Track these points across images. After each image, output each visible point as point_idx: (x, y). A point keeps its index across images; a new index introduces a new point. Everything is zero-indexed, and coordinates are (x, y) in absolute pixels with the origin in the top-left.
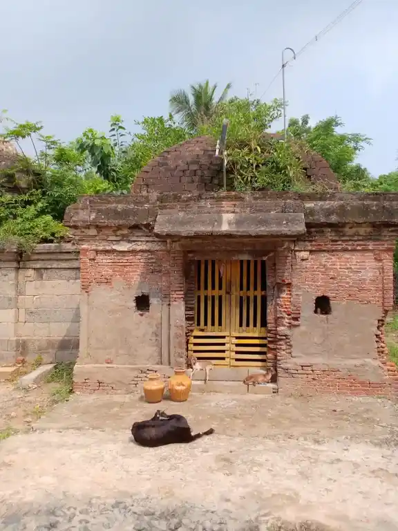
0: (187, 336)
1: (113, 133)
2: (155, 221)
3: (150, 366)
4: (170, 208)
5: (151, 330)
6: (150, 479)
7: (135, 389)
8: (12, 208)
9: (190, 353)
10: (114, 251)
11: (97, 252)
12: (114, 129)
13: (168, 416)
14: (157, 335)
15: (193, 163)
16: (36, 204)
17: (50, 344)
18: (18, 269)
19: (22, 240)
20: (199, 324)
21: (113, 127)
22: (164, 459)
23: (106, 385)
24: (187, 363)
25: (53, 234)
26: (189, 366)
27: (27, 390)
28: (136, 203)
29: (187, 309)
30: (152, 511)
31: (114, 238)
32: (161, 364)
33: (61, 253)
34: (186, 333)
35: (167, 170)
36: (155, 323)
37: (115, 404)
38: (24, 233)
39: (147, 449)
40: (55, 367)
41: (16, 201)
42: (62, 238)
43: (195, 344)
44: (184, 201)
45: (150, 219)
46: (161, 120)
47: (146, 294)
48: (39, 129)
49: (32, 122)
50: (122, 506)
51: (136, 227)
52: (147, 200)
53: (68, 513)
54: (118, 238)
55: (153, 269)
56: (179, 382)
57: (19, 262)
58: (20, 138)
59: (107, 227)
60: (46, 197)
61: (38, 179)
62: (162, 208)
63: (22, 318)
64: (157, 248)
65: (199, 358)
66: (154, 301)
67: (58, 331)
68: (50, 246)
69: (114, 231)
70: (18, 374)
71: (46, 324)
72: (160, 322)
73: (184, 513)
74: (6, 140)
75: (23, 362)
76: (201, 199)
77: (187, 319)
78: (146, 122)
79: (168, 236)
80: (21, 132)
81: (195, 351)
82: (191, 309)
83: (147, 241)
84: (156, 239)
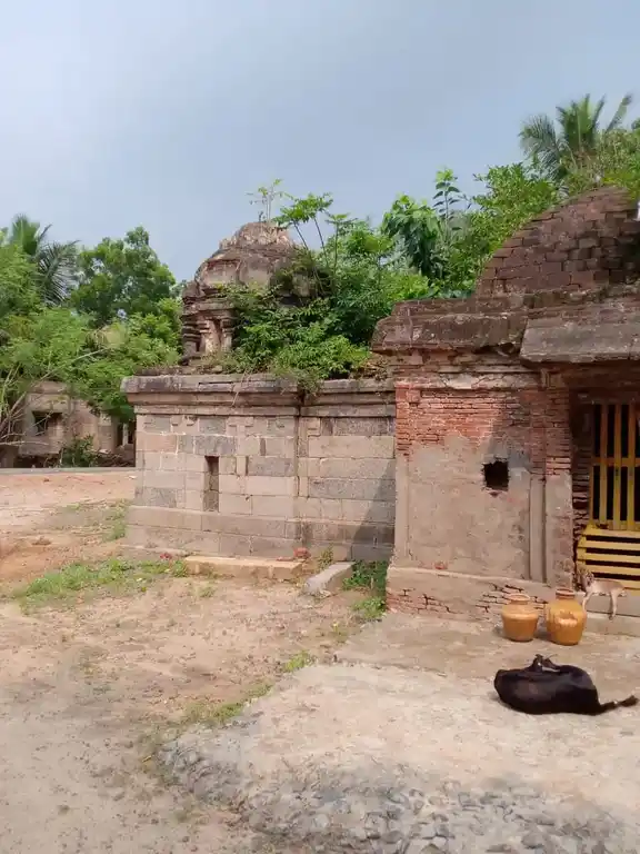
0: (575, 535)
1: (441, 198)
2: (521, 339)
3: (508, 580)
4: (549, 316)
5: (511, 521)
6: (536, 766)
7: (486, 615)
8: (289, 327)
9: (583, 565)
10: (448, 390)
11: (422, 390)
12: (441, 194)
13: (557, 668)
14: (520, 530)
15: (586, 235)
16: (321, 320)
17: (343, 532)
18: (297, 417)
19: (304, 376)
20: (596, 516)
21: (439, 190)
22: (554, 736)
23: (437, 602)
24: (575, 580)
25: (347, 365)
26: (580, 586)
27: (316, 597)
28: (486, 311)
29: (575, 488)
30: (549, 818)
31: (450, 369)
32: (530, 578)
33: (359, 393)
34: (574, 530)
35: (538, 251)
36: (517, 510)
37: (456, 635)
38: (305, 364)
39: (522, 715)
40: (354, 568)
41: (294, 316)
42: (361, 370)
43: (590, 550)
44: (574, 303)
45: (511, 337)
46: (518, 169)
47: (503, 461)
48: (327, 205)
49: (317, 195)
50: (497, 801)
51: (487, 350)
52: (506, 304)
53: (411, 799)
54: (457, 370)
55: (515, 419)
56: (565, 613)
57: (299, 407)
58: (301, 222)
59: (440, 352)
60: (336, 309)
61: (325, 283)
62: (533, 316)
63: (303, 492)
64: (522, 384)
65: (598, 575)
66: (516, 473)
67: (354, 514)
68: (343, 384)
69: (451, 358)
70: (301, 573)
71: (338, 503)
72: (526, 507)
73: (606, 833)
74: (282, 226)
75: (306, 555)
76: (607, 297)
77: (576, 506)
78: (492, 175)
79: (547, 363)
80: (302, 213)
81: (589, 562)
82: (584, 489)
83: (506, 374)
84: (522, 370)
